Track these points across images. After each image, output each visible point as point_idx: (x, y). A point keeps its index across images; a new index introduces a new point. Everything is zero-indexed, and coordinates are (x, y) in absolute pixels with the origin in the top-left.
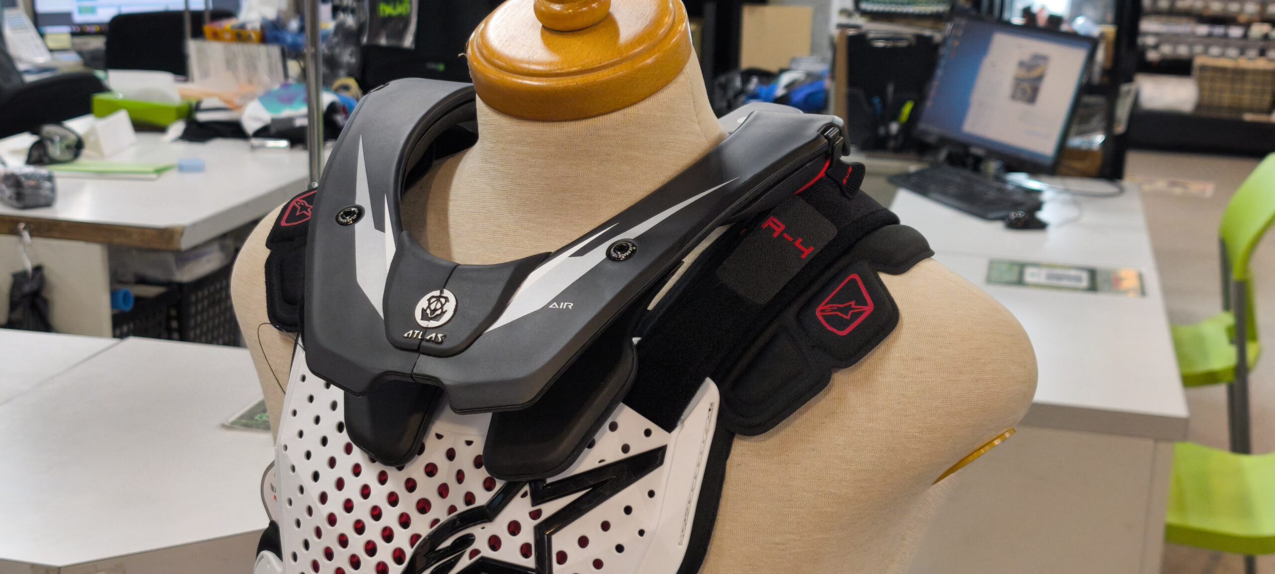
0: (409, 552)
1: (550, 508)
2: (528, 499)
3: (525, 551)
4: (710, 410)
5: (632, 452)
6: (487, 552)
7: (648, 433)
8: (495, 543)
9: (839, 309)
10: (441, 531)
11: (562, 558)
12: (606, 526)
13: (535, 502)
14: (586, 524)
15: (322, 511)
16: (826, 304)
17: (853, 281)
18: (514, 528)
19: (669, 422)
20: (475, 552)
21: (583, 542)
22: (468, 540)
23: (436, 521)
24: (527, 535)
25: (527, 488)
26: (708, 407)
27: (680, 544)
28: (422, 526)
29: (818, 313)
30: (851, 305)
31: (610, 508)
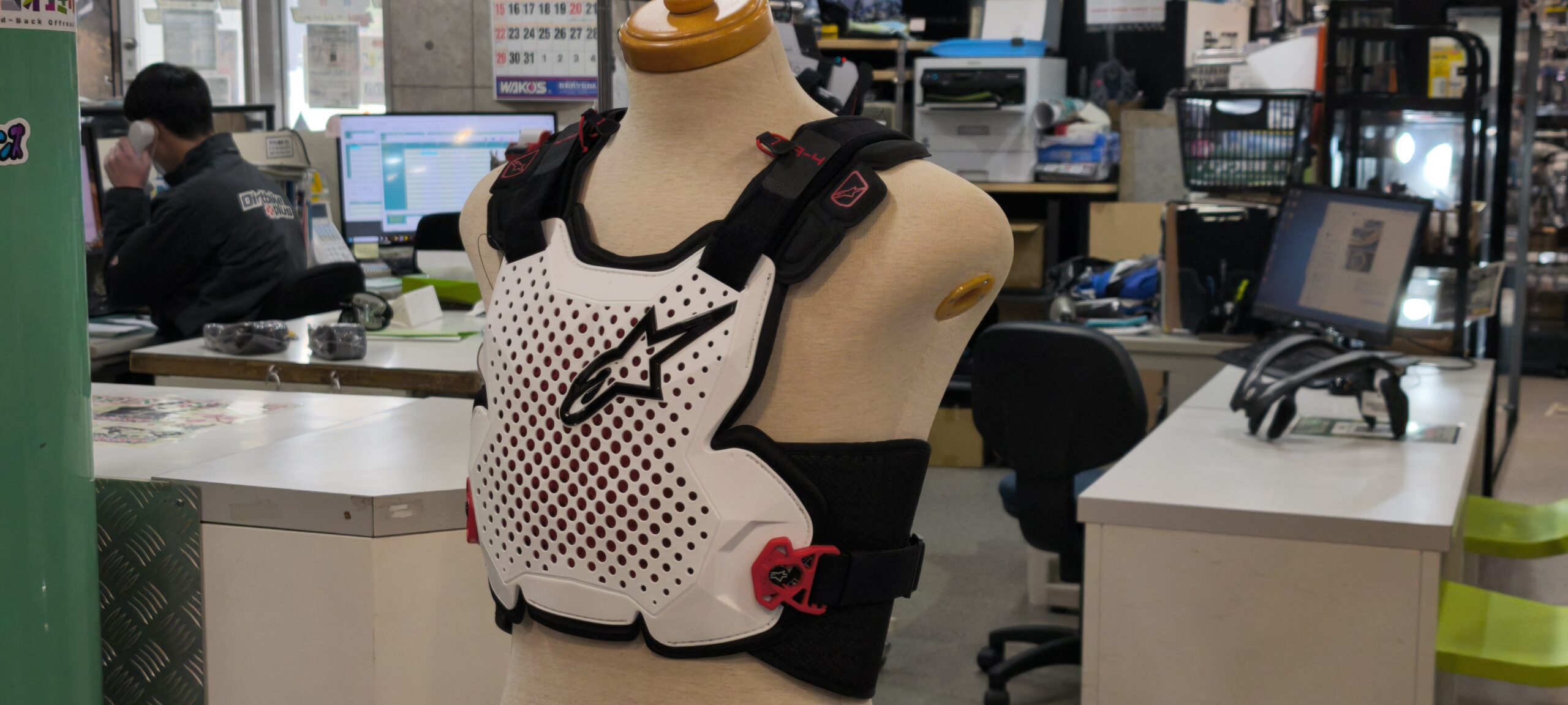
0: (569, 385)
1: (659, 347)
2: (646, 341)
3: (644, 375)
4: (768, 278)
5: (715, 307)
6: (619, 379)
7: (725, 293)
8: (624, 372)
9: (846, 193)
10: (591, 368)
11: (667, 378)
12: (696, 355)
13: (650, 343)
14: (684, 355)
15: (513, 364)
16: (838, 191)
17: (855, 175)
18: (636, 361)
19: (739, 285)
20: (612, 380)
21: (681, 367)
22: (607, 372)
23: (587, 363)
24: (645, 365)
25: (645, 334)
26: (768, 276)
27: (747, 367)
28: (577, 366)
29: (833, 198)
30: (853, 190)
31: (699, 344)
